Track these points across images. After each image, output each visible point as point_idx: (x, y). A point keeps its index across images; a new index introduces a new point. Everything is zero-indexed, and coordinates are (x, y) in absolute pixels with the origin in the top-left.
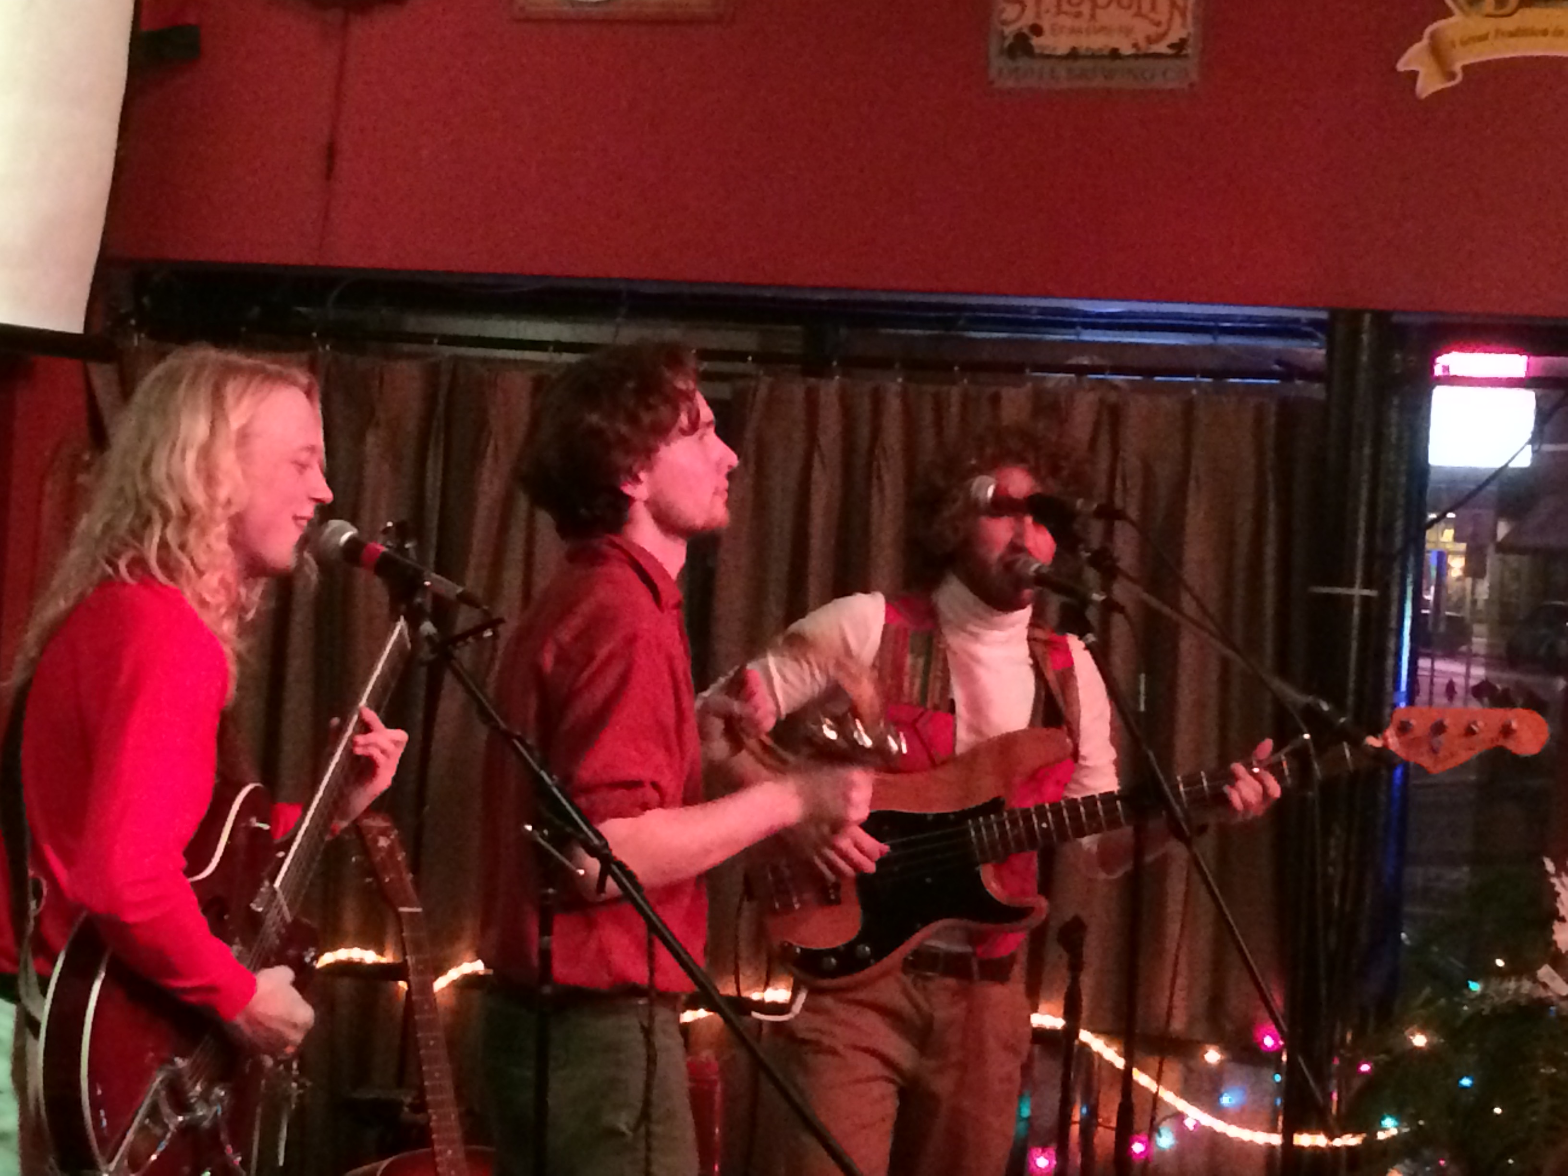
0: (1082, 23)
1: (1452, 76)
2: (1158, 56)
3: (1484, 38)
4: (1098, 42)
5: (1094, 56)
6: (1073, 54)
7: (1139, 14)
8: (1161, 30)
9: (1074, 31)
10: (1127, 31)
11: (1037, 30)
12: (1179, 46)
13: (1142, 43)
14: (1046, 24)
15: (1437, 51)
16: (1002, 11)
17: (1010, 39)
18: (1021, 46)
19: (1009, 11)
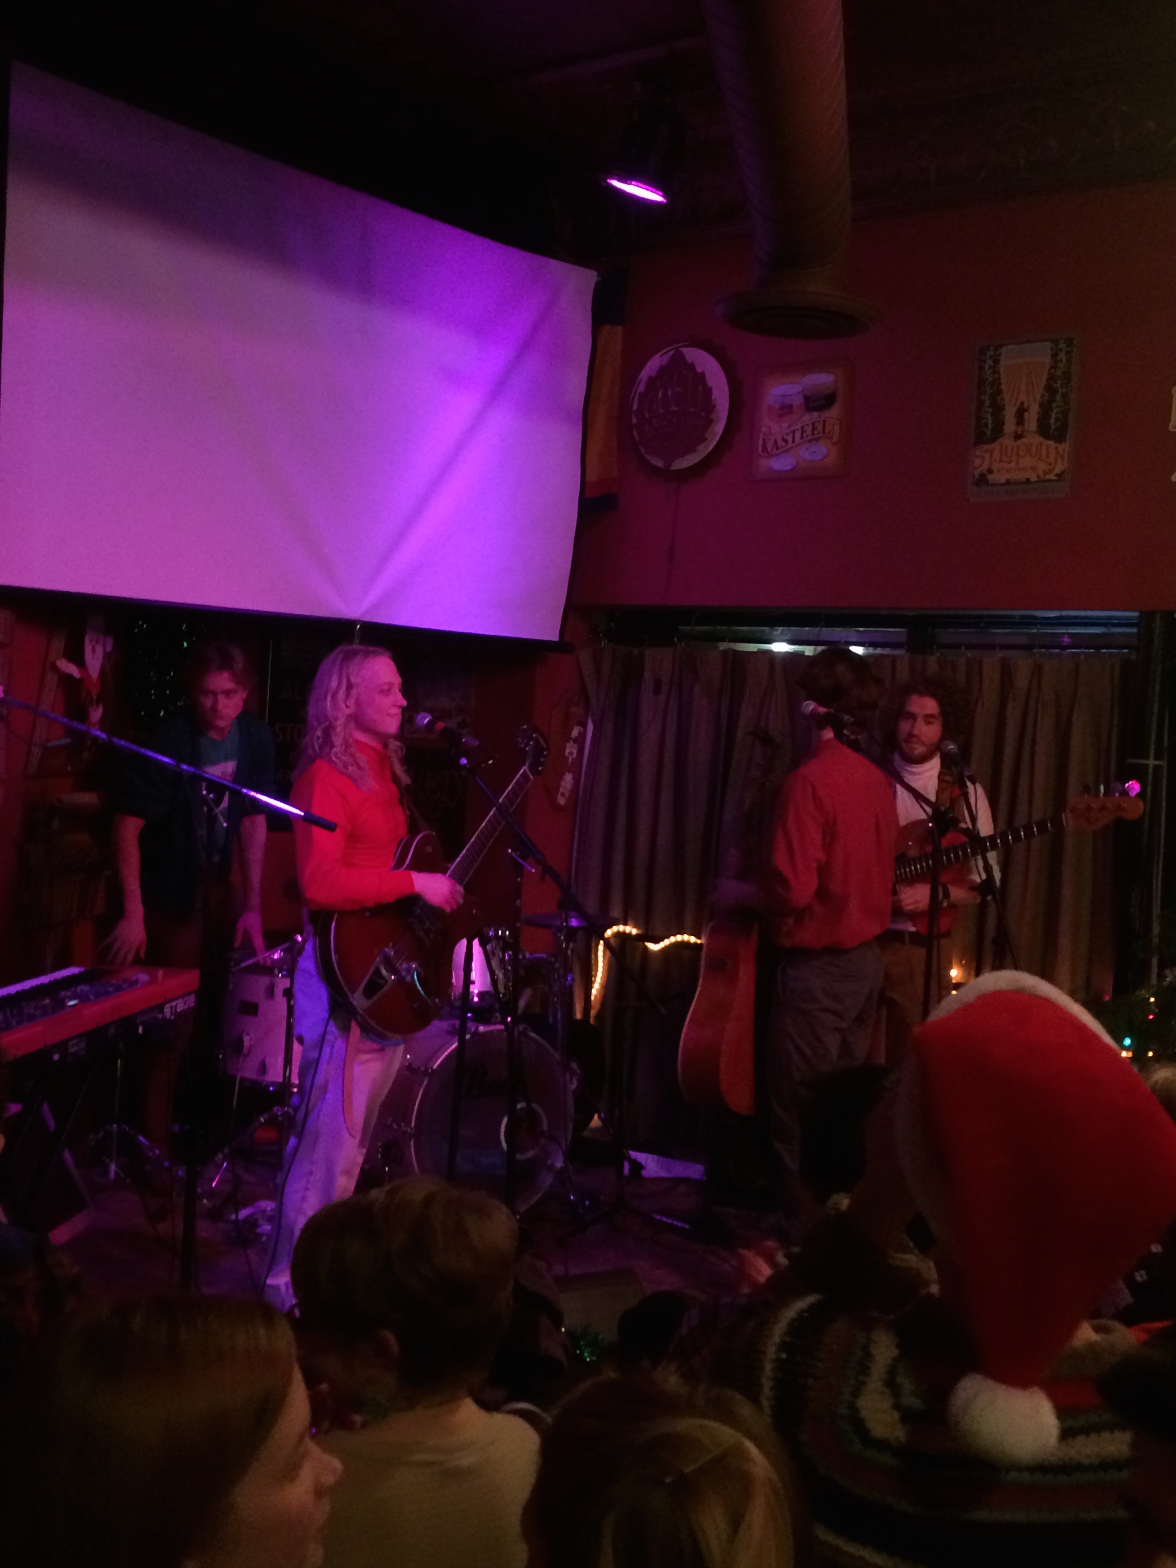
0: (1012, 465)
2: (1048, 481)
4: (1020, 476)
5: (1017, 483)
6: (1008, 482)
7: (1040, 459)
8: (1051, 467)
9: (1009, 471)
10: (1034, 469)
11: (990, 471)
12: (1061, 475)
13: (1041, 475)
14: (995, 466)
16: (973, 462)
17: (977, 476)
18: (982, 480)
19: (978, 462)
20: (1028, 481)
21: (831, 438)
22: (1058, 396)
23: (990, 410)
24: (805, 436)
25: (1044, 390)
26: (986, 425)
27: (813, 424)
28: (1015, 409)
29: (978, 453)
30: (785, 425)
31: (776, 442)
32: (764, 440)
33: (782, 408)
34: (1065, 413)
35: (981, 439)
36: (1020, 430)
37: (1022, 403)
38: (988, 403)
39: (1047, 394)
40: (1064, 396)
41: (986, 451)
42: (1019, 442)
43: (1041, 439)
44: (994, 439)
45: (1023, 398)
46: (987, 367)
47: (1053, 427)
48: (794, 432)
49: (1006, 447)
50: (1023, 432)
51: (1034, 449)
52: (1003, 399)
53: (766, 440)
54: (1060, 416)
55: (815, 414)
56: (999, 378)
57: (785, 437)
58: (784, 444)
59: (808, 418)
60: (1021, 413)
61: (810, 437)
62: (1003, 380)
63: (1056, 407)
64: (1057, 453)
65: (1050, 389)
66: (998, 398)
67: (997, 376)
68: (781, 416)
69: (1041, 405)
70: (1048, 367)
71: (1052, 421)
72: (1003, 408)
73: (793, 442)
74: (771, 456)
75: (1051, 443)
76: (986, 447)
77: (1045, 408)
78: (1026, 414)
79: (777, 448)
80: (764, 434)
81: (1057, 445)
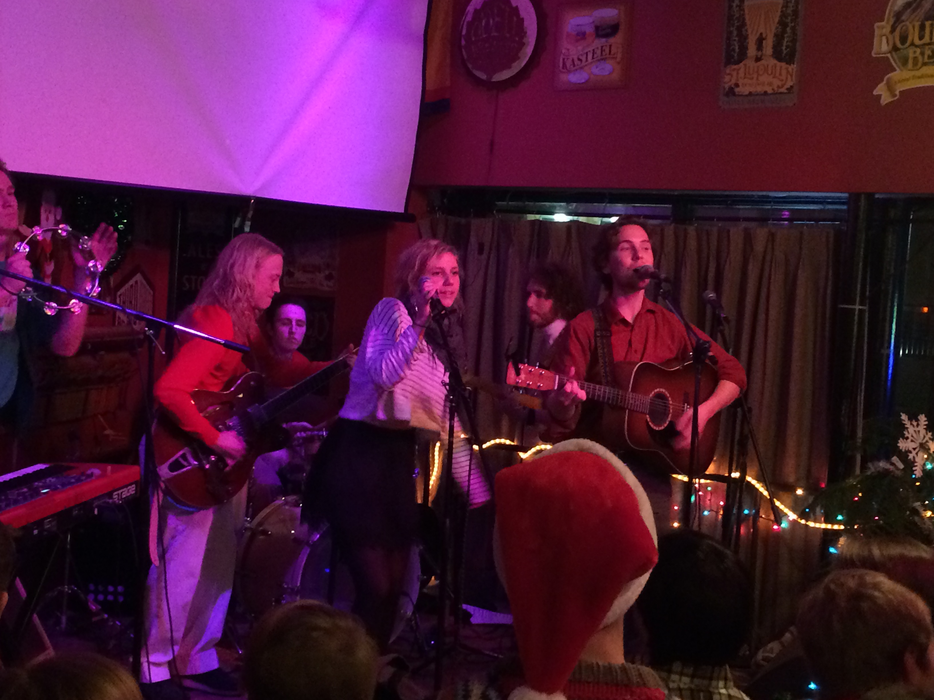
0: (754, 81)
1: (894, 96)
2: (782, 93)
3: (908, 79)
4: (759, 89)
5: (757, 94)
6: (750, 94)
7: (774, 77)
8: (783, 82)
9: (751, 85)
10: (770, 84)
11: (737, 85)
12: (790, 89)
13: (776, 89)
14: (740, 83)
15: (889, 86)
16: (724, 78)
17: (727, 89)
18: (731, 92)
19: (727, 78)
20: (766, 93)
21: (616, 58)
22: (788, 29)
23: (737, 39)
24: (595, 56)
25: (777, 24)
26: (734, 50)
27: (602, 47)
28: (757, 37)
29: (728, 71)
30: (580, 48)
31: (573, 60)
32: (564, 59)
33: (578, 34)
34: (794, 41)
35: (730, 61)
36: (760, 53)
37: (761, 34)
38: (735, 33)
39: (780, 27)
40: (793, 29)
41: (734, 70)
42: (759, 63)
43: (776, 62)
44: (740, 61)
45: (762, 30)
46: (734, 6)
47: (785, 52)
48: (587, 53)
49: (749, 67)
50: (761, 56)
51: (770, 67)
52: (747, 31)
53: (565, 60)
54: (790, 44)
55: (604, 40)
56: (743, 15)
57: (581, 57)
58: (579, 62)
59: (598, 43)
60: (760, 41)
61: (599, 58)
62: (747, 17)
63: (787, 37)
64: (788, 72)
65: (783, 24)
66: (743, 30)
67: (742, 12)
68: (577, 41)
69: (776, 35)
70: (780, 6)
71: (784, 48)
72: (747, 37)
73: (587, 60)
74: (569, 72)
75: (783, 64)
76: (733, 67)
77: (779, 38)
78: (764, 42)
79: (574, 66)
80: (564, 55)
81: (788, 66)
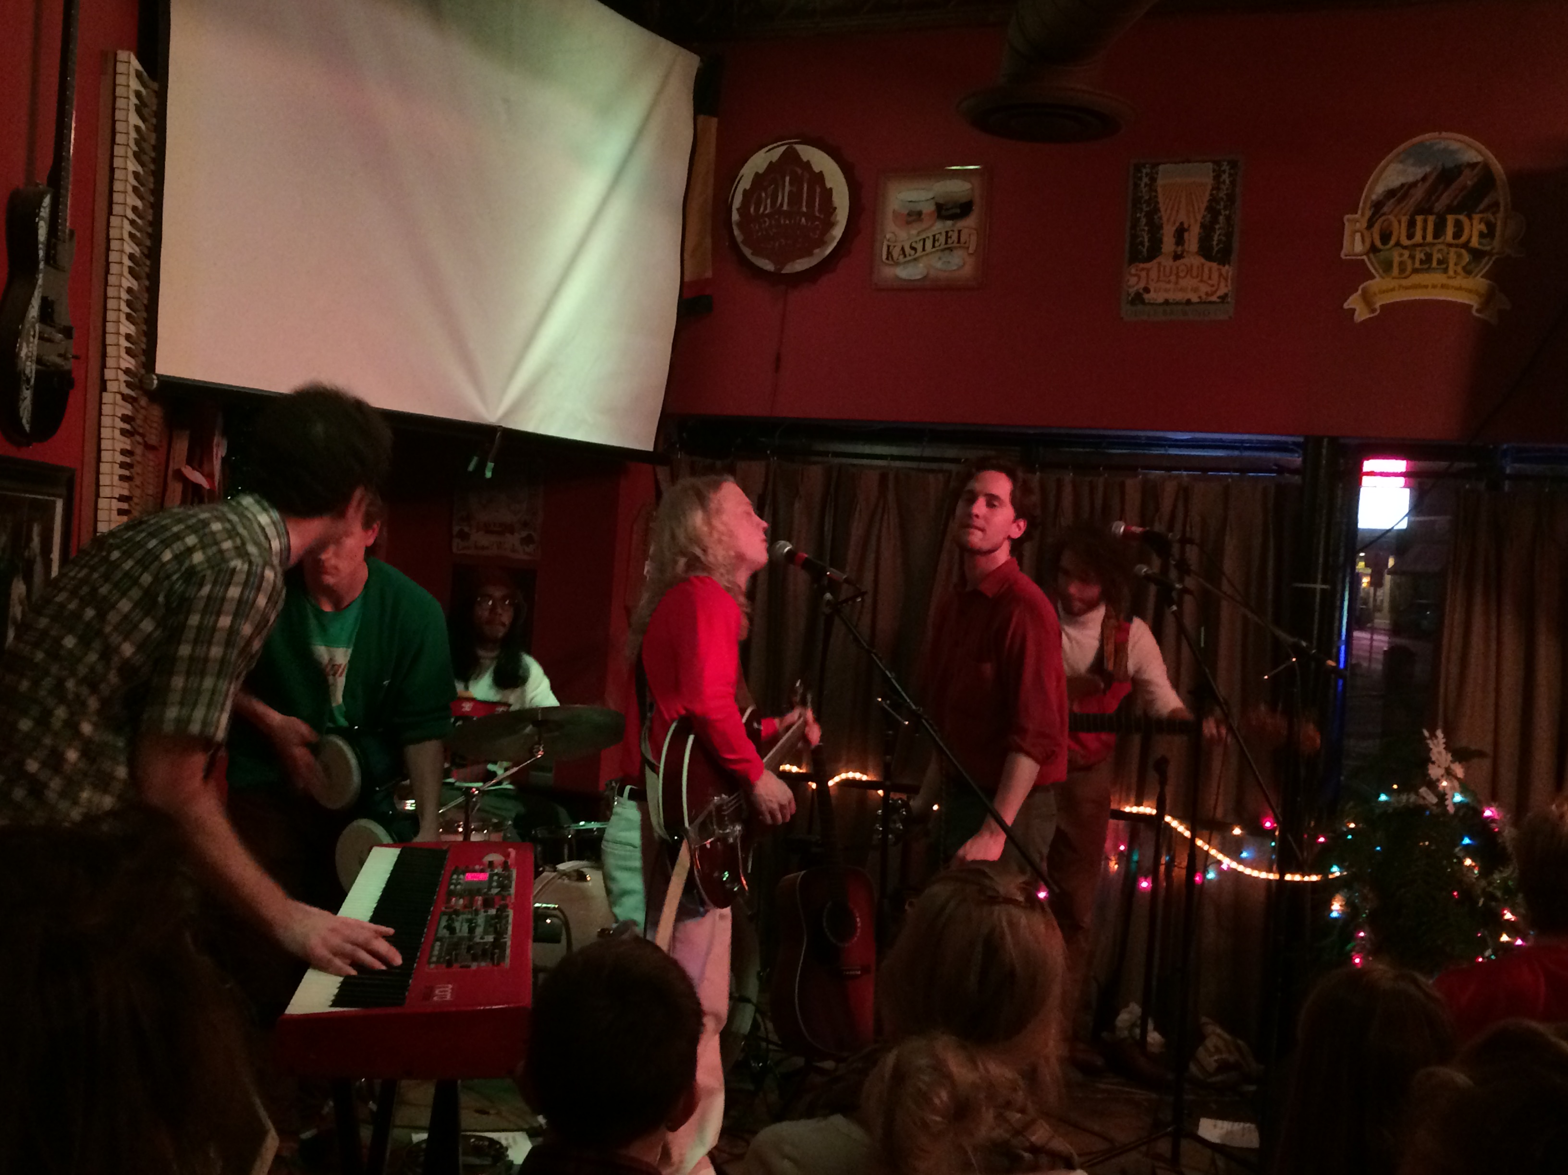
0: (1171, 286)
1: (1373, 311)
2: (1211, 303)
3: (1393, 290)
4: (1180, 296)
5: (1177, 303)
6: (1167, 302)
7: (1202, 281)
8: (1214, 289)
9: (1166, 290)
10: (1195, 290)
11: (1147, 290)
12: (1223, 298)
13: (1204, 297)
14: (1152, 287)
15: (1367, 299)
16: (1128, 280)
17: (1132, 295)
18: (1138, 299)
19: (1133, 280)
20: (1189, 302)
21: (968, 248)
22: (1221, 218)
23: (1146, 228)
24: (937, 244)
25: (1205, 211)
26: (1142, 243)
27: (947, 232)
28: (1174, 228)
29: (1133, 271)
30: (914, 232)
31: (903, 249)
32: (889, 247)
33: (909, 214)
34: (1229, 235)
35: (1135, 257)
36: (1180, 249)
37: (1182, 224)
38: (1144, 221)
39: (1209, 216)
40: (1228, 218)
41: (1143, 269)
42: (1178, 262)
43: (1203, 260)
44: (1150, 258)
45: (1182, 217)
46: (1143, 185)
47: (1216, 249)
48: (924, 240)
49: (1165, 267)
50: (1183, 252)
51: (1195, 269)
52: (1160, 218)
53: (891, 248)
54: (1224, 238)
55: (949, 223)
56: (1156, 197)
57: (914, 245)
58: (913, 252)
59: (939, 227)
60: (1180, 234)
61: (942, 247)
62: (1161, 199)
63: (1219, 229)
64: (1220, 275)
65: (1213, 211)
66: (1156, 217)
67: (1154, 194)
68: (908, 223)
69: (1203, 226)
70: (1209, 187)
71: (1215, 243)
72: (1160, 227)
73: (924, 250)
74: (897, 264)
75: (1214, 265)
76: (1142, 265)
77: (1207, 230)
78: (1186, 235)
79: (905, 256)
80: (888, 240)
81: (1221, 267)
